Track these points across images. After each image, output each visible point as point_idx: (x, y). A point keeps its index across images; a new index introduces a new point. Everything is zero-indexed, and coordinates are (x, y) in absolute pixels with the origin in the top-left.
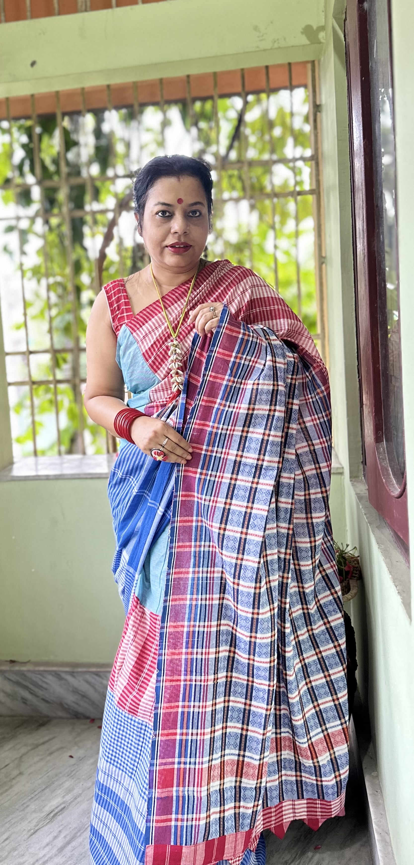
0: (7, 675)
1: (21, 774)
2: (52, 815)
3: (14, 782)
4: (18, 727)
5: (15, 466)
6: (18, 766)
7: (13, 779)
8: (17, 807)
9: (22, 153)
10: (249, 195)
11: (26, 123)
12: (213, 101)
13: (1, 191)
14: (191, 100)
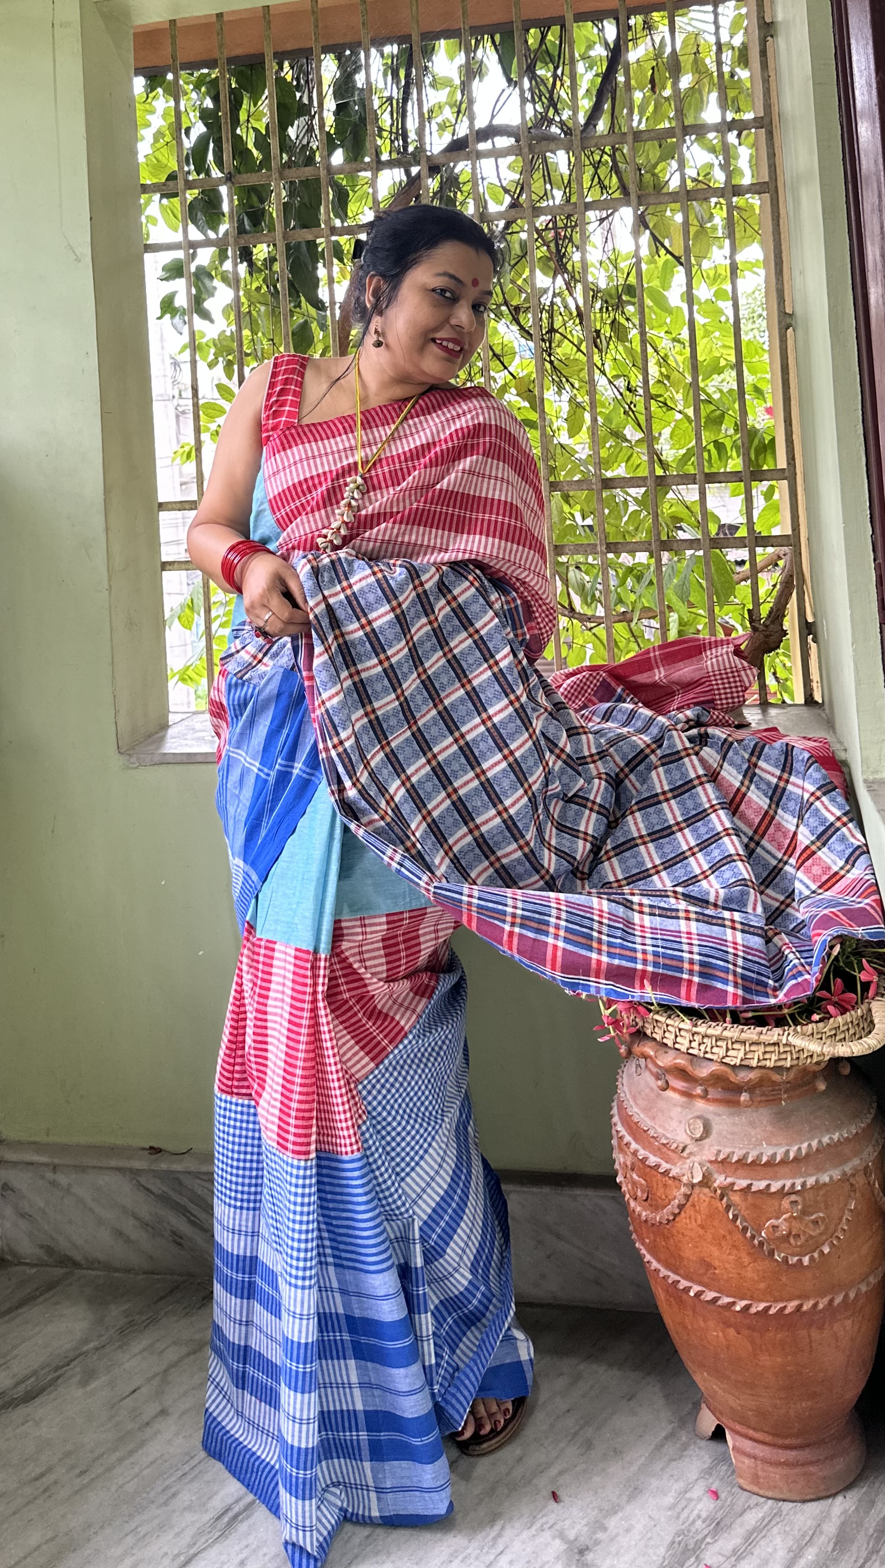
0: (143, 1180)
1: (164, 1412)
2: (226, 1519)
3: (149, 1431)
4: (161, 1298)
5: (171, 732)
6: (159, 1393)
7: (147, 1424)
8: (152, 1494)
9: (200, 129)
10: (633, 197)
11: (209, 74)
12: (563, 26)
13: (158, 195)
14: (520, 27)
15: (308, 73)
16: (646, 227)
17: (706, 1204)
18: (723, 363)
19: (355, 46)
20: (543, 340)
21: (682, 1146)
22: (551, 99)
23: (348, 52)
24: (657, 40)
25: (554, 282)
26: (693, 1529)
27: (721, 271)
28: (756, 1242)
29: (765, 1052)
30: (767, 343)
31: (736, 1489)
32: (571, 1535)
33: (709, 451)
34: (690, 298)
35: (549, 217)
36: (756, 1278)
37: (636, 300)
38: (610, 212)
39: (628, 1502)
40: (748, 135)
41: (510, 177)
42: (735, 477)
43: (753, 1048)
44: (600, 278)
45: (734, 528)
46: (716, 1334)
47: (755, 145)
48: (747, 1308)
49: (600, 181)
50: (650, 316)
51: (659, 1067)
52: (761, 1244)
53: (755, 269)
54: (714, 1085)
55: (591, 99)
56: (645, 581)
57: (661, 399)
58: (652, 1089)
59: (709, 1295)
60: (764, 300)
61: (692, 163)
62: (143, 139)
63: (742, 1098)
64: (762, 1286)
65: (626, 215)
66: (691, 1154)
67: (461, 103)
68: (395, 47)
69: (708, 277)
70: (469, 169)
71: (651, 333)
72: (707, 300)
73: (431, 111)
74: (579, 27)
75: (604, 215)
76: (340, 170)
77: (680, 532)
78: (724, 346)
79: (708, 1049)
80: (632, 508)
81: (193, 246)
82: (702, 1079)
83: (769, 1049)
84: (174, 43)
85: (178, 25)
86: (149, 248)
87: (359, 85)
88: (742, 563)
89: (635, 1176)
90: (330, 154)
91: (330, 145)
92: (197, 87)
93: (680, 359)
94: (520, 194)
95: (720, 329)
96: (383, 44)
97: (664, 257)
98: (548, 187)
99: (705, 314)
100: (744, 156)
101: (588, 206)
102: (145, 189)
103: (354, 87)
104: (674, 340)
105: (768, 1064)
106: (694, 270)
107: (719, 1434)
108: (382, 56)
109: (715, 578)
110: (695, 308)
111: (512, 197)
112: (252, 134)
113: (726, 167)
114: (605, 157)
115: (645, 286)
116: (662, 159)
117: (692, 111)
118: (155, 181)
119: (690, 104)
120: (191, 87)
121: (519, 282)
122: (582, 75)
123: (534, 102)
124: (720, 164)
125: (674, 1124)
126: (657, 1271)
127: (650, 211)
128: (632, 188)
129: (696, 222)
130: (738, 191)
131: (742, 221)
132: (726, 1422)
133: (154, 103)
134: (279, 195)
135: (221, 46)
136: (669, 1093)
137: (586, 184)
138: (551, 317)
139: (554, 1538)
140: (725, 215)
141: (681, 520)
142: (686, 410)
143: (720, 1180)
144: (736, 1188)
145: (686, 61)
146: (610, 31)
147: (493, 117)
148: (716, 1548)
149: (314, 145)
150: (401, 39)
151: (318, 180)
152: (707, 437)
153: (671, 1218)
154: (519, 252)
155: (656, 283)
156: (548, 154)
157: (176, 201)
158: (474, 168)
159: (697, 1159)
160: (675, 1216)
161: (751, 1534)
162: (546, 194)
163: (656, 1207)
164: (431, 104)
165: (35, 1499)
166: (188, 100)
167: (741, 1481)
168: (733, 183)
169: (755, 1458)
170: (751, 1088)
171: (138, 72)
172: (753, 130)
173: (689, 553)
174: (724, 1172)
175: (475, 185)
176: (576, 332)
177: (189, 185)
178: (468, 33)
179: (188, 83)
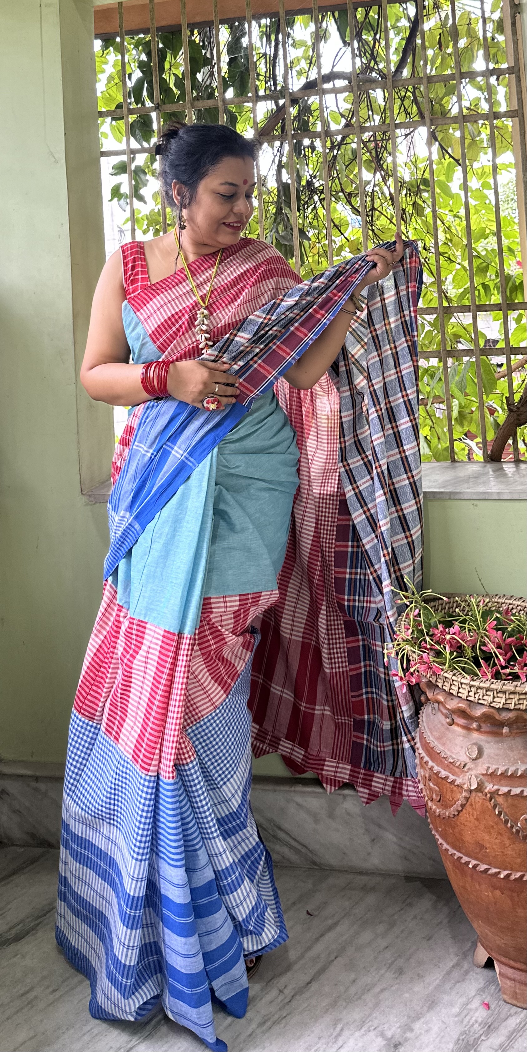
9: (138, 74)
10: (427, 120)
11: (144, 38)
12: (380, 6)
13: (110, 119)
14: (352, 7)
15: (210, 37)
16: (436, 140)
17: (480, 804)
18: (488, 231)
19: (242, 20)
20: (367, 215)
21: (463, 763)
22: (372, 54)
23: (237, 24)
24: (443, 15)
25: (374, 177)
26: (472, 1031)
27: (486, 170)
28: (514, 830)
29: (519, 699)
30: (517, 218)
31: (502, 1003)
32: (389, 1034)
33: (479, 290)
34: (465, 187)
35: (371, 133)
36: (514, 855)
37: (429, 189)
38: (412, 129)
39: (428, 1011)
40: (503, 79)
41: (345, 106)
42: (497, 307)
43: (511, 696)
44: (405, 174)
45: (496, 342)
46: (487, 894)
47: (508, 85)
48: (508, 876)
49: (405, 110)
50: (440, 200)
51: (448, 709)
52: (518, 831)
53: (509, 169)
54: (484, 722)
55: (398, 55)
56: (436, 379)
57: (446, 255)
58: (443, 725)
59: (483, 867)
60: (515, 189)
61: (466, 97)
62: (100, 80)
63: (504, 731)
64: (519, 860)
65: (422, 132)
66: (469, 769)
67: (312, 57)
68: (268, 20)
69: (477, 174)
70: (317, 101)
71: (440, 211)
72: (476, 190)
73: (292, 63)
74: (390, 7)
75: (408, 132)
76: (231, 102)
77: (459, 345)
78: (489, 220)
79: (481, 697)
80: (427, 328)
81: (134, 152)
82: (476, 717)
83: (522, 697)
84: (121, 18)
85: (124, 5)
86: (104, 154)
87: (244, 45)
88: (501, 366)
89: (431, 785)
90: (225, 91)
91: (225, 87)
92: (136, 47)
93: (459, 229)
94: (351, 118)
95: (485, 208)
96: (260, 18)
97: (448, 160)
98: (370, 113)
99: (476, 198)
100: (501, 93)
101: (397, 126)
102: (101, 114)
103: (241, 47)
104: (455, 216)
105: (521, 707)
106: (468, 169)
107: (489, 964)
108: (260, 26)
109: (484, 377)
110: (469, 194)
111: (347, 120)
112: (173, 77)
113: (489, 100)
114: (409, 93)
115: (436, 179)
116: (446, 94)
117: (466, 63)
118: (108, 109)
119: (465, 58)
120: (132, 46)
121: (351, 177)
122: (393, 39)
123: (361, 57)
124: (485, 98)
125: (458, 749)
126: (447, 850)
127: (438, 129)
128: (427, 114)
129: (469, 137)
130: (497, 116)
131: (500, 136)
132: (494, 955)
133: (107, 57)
134: (191, 118)
135: (152, 19)
136: (455, 727)
137: (396, 111)
138: (373, 200)
139: (377, 1037)
140: (488, 131)
141: (461, 337)
142: (463, 263)
143: (489, 787)
144: (500, 793)
145: (462, 29)
146: (412, 10)
147: (334, 66)
148: (488, 1043)
149: (214, 85)
150: (273, 15)
151: (216, 109)
152: (477, 281)
153: (456, 813)
154: (351, 157)
155: (443, 178)
156: (370, 91)
157: (121, 123)
158: (321, 101)
159: (473, 773)
160: (459, 812)
161: (512, 1034)
162: (369, 118)
163: (446, 806)
164: (292, 58)
165: (22, 1009)
166: (130, 55)
167: (505, 997)
168: (494, 110)
169: (514, 980)
170: (510, 723)
171: (97, 36)
172: (507, 75)
173: (466, 359)
174: (492, 782)
175: (322, 112)
176: (390, 210)
177: (131, 112)
178: (317, 11)
179: (130, 44)
